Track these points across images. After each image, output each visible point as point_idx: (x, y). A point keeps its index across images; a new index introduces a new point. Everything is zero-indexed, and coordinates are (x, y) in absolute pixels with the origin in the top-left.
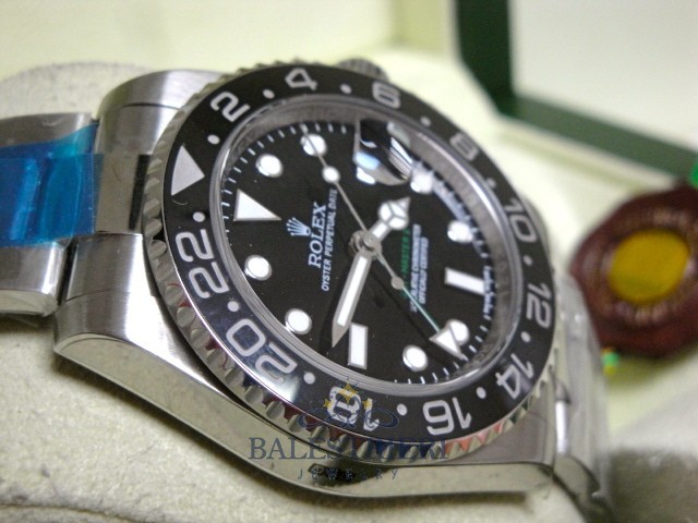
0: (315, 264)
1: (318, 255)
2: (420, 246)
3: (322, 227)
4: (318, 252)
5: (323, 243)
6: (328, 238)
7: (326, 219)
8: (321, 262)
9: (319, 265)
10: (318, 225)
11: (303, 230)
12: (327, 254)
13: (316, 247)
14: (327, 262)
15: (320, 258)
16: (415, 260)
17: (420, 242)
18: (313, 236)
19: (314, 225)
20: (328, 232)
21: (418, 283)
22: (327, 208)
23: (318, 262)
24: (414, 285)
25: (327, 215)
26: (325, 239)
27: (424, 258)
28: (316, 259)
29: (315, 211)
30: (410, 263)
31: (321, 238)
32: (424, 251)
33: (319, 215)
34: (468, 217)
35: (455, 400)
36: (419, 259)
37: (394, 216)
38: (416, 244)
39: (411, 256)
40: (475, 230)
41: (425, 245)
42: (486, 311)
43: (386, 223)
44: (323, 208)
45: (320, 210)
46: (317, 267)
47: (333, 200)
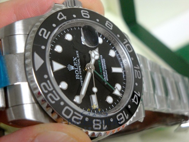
0: (78, 78)
1: (78, 75)
3: (77, 65)
4: (78, 74)
5: (78, 70)
6: (79, 68)
7: (77, 62)
9: (79, 78)
10: (76, 65)
11: (72, 68)
12: (80, 74)
13: (77, 72)
14: (81, 76)
15: (79, 76)
18: (75, 69)
19: (75, 65)
20: (79, 66)
21: (105, 75)
22: (77, 58)
23: (79, 77)
25: (77, 60)
26: (79, 69)
28: (78, 76)
29: (74, 60)
30: (102, 69)
31: (77, 69)
32: (105, 63)
33: (75, 61)
34: (113, 48)
35: (124, 112)
36: (104, 66)
37: (95, 55)
38: (102, 62)
39: (102, 66)
40: (116, 51)
41: (104, 61)
42: (124, 77)
43: (94, 58)
44: (76, 58)
45: (75, 59)
46: (79, 79)
47: (78, 55)
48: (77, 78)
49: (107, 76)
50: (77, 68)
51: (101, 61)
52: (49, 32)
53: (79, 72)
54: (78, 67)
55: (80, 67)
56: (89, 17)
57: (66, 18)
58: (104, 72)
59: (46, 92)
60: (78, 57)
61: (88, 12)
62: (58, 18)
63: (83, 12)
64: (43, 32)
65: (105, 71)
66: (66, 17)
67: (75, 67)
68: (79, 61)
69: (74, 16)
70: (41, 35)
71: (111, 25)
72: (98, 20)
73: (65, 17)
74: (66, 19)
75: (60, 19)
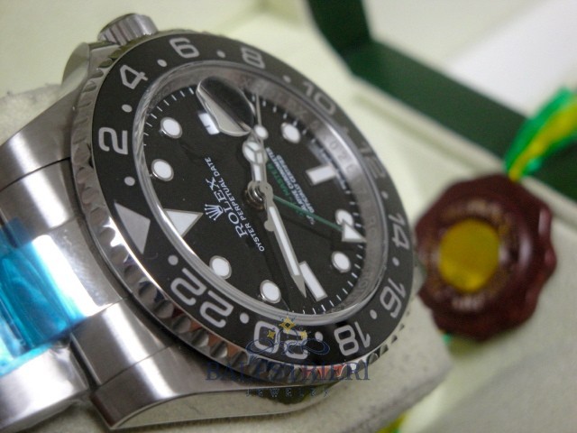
0: (243, 234)
1: (239, 225)
2: (280, 165)
3: (224, 198)
4: (237, 222)
5: (235, 212)
7: (222, 188)
8: (244, 229)
9: (246, 233)
10: (222, 199)
11: (217, 210)
12: (243, 219)
14: (247, 226)
16: (286, 179)
17: (278, 161)
18: (226, 210)
19: (220, 201)
20: (231, 200)
21: (301, 198)
22: (216, 178)
24: (300, 202)
25: (219, 184)
26: (233, 207)
27: (289, 173)
28: (241, 228)
29: (212, 187)
30: (286, 185)
31: (231, 208)
32: (285, 167)
33: (215, 189)
34: (285, 116)
35: (390, 281)
36: (288, 176)
37: (256, 153)
38: (277, 165)
39: (282, 178)
40: (295, 123)
41: (282, 162)
42: (344, 187)
43: (256, 163)
44: (214, 180)
45: (213, 184)
46: (245, 235)
47: (213, 168)
48: (240, 235)
49: (306, 200)
50: (227, 206)
51: (274, 165)
52: (125, 133)
53: (239, 217)
54: (230, 202)
55: (236, 202)
56: (196, 54)
57: (146, 76)
58: (294, 192)
59: (192, 302)
60: (217, 174)
61: (187, 40)
62: (125, 82)
63: (177, 44)
64: (107, 137)
65: (294, 189)
66: (142, 74)
67: (223, 205)
68: (223, 185)
69: (162, 63)
70: (107, 149)
71: (255, 56)
72: (221, 54)
73: (141, 76)
74: (146, 79)
75: (133, 86)
